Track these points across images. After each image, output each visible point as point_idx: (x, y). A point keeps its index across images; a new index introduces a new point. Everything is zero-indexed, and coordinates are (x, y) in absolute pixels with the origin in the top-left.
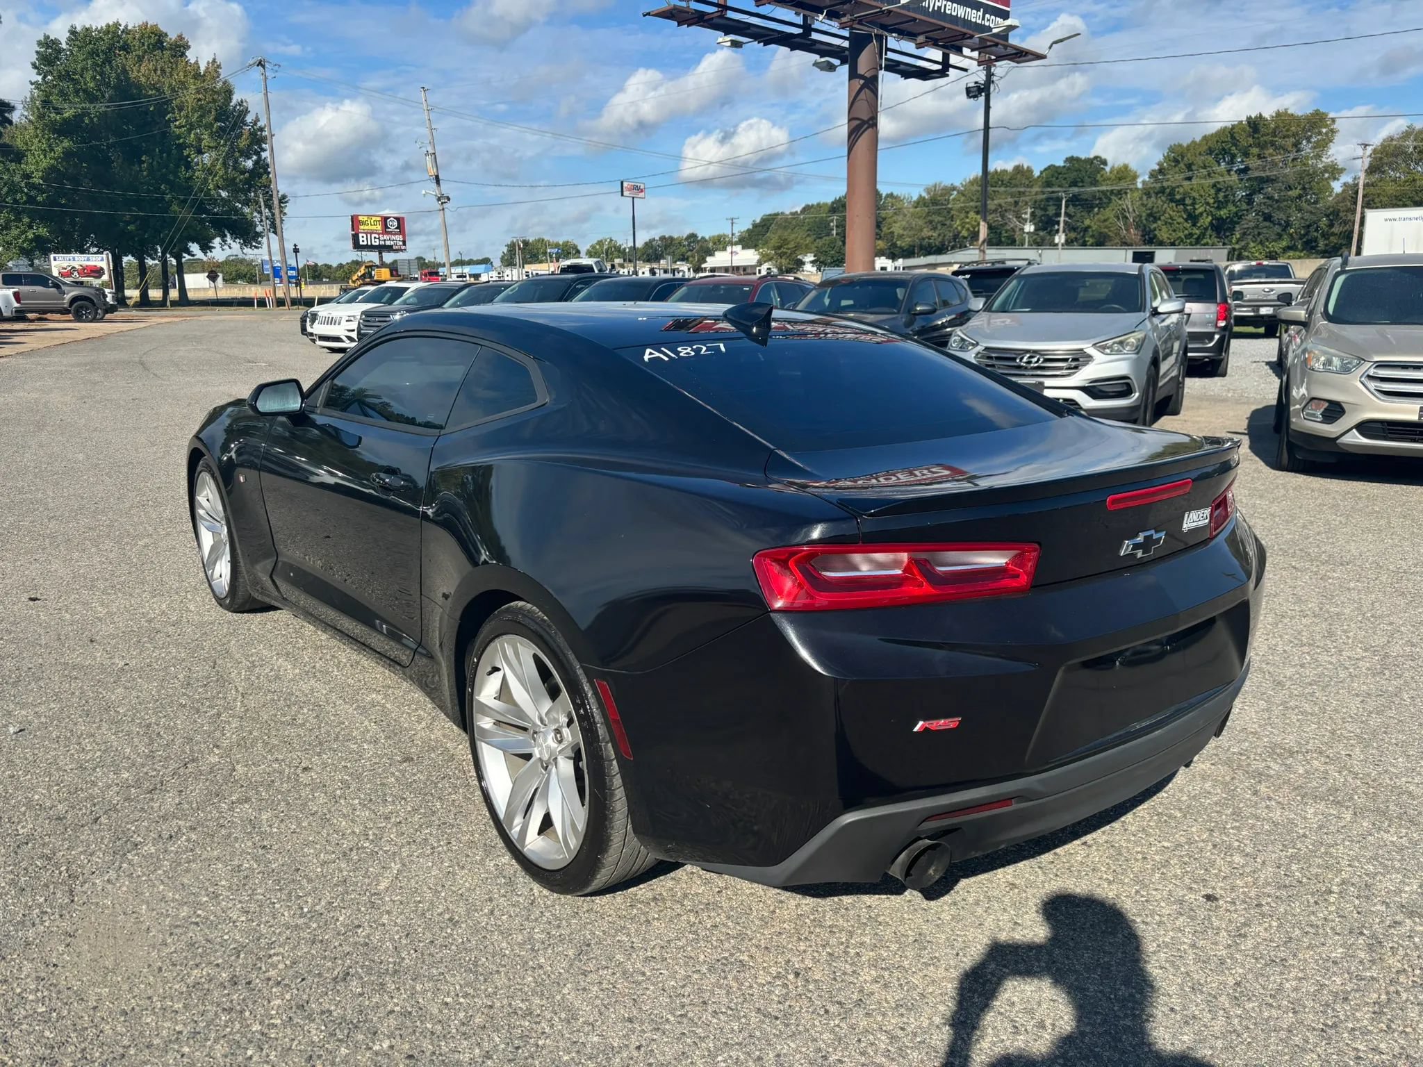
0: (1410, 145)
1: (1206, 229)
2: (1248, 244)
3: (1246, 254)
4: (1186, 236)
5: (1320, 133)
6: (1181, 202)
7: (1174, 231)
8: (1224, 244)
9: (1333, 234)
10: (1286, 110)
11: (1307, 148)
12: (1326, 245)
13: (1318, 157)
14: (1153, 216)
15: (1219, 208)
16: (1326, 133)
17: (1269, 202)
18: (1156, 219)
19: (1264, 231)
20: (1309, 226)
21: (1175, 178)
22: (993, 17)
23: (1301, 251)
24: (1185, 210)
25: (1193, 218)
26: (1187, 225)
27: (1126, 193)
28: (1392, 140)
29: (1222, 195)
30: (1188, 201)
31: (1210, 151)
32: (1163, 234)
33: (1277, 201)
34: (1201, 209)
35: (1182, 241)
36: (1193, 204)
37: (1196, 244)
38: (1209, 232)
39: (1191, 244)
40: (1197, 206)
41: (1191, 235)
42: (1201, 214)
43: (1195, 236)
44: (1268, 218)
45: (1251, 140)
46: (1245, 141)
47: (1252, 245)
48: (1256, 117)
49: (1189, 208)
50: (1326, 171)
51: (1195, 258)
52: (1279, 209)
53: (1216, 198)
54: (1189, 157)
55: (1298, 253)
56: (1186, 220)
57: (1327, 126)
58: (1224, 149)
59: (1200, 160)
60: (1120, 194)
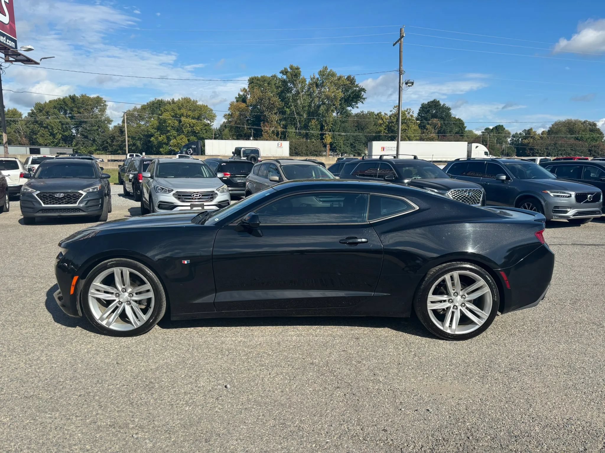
0: (136, 113)
1: (59, 140)
2: (80, 147)
3: (79, 151)
4: (51, 142)
5: (101, 106)
6: (46, 127)
7: (46, 140)
8: (69, 147)
9: (114, 145)
10: (85, 94)
11: (96, 111)
12: (112, 149)
13: (102, 115)
14: (34, 132)
15: (64, 131)
16: (103, 106)
17: (86, 131)
18: (36, 134)
19: (86, 142)
20: (103, 142)
21: (41, 117)
22: (10, 41)
23: (102, 151)
24: (50, 132)
25: (53, 135)
26: (51, 137)
27: (18, 121)
28: (130, 111)
29: (65, 127)
30: (49, 127)
31: (55, 107)
32: (41, 141)
33: (89, 131)
34: (56, 131)
35: (50, 144)
36: (52, 129)
37: (57, 146)
38: (61, 141)
39: (54, 146)
40: (54, 130)
41: (53, 142)
42: (57, 133)
43: (55, 143)
44: (86, 137)
45: (73, 105)
46: (70, 105)
47: (81, 148)
48: (73, 96)
49: (50, 130)
50: (106, 120)
51: (59, 152)
52: (90, 134)
53: (62, 128)
54: (47, 109)
55: (101, 152)
56: (50, 135)
57: (103, 103)
58: (61, 107)
59: (52, 111)
60: (15, 122)
